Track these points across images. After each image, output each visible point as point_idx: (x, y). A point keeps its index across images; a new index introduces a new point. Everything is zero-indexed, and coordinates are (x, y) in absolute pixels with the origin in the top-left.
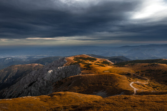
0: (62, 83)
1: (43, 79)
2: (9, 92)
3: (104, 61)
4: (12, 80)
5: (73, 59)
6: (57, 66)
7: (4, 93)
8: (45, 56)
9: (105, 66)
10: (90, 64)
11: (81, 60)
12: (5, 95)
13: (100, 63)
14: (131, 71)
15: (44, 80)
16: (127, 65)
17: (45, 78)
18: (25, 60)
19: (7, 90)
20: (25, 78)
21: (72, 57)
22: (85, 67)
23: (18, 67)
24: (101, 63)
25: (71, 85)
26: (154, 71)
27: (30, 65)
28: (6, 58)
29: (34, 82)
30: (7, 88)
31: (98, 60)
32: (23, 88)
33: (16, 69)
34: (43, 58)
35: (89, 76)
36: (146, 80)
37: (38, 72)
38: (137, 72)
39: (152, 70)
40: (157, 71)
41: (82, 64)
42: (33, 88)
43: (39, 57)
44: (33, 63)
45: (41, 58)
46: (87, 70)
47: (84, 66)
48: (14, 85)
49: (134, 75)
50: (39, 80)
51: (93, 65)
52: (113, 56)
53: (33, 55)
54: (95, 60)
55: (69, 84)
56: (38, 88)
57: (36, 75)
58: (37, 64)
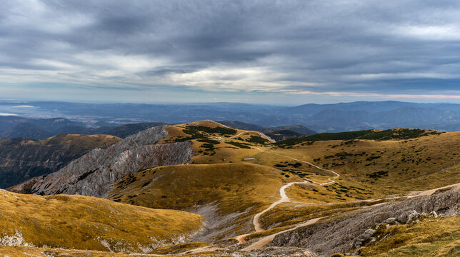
0: (134, 180)
1: (109, 167)
2: (44, 185)
3: (254, 135)
4: (58, 164)
5: (183, 130)
6: (146, 143)
7: (35, 186)
8: (132, 119)
9: (249, 148)
10: (217, 142)
11: (201, 132)
12: (36, 189)
13: (243, 140)
14: (305, 157)
15: (111, 171)
16: (298, 145)
17: (113, 167)
18: (89, 126)
19: (42, 181)
20: (78, 162)
21: (181, 125)
22: (203, 149)
23: (72, 138)
24: (247, 140)
25: (150, 185)
26: (351, 155)
27: (96, 136)
28: (54, 119)
29: (91, 172)
30: (42, 177)
31: (240, 133)
32: (68, 181)
33: (68, 142)
34: (127, 123)
35: (194, 167)
36: (332, 175)
37: (105, 153)
38: (315, 160)
39: (346, 154)
40: (356, 155)
41: (200, 141)
42: (85, 184)
43: (121, 121)
44: (105, 133)
45: (124, 123)
46: (205, 154)
47: (202, 146)
48: (56, 174)
49: (310, 166)
50: (101, 169)
51: (223, 145)
52: (283, 125)
53: (108, 117)
54: (234, 132)
55: (146, 184)
56: (97, 186)
57: (100, 157)
58: (110, 137)
